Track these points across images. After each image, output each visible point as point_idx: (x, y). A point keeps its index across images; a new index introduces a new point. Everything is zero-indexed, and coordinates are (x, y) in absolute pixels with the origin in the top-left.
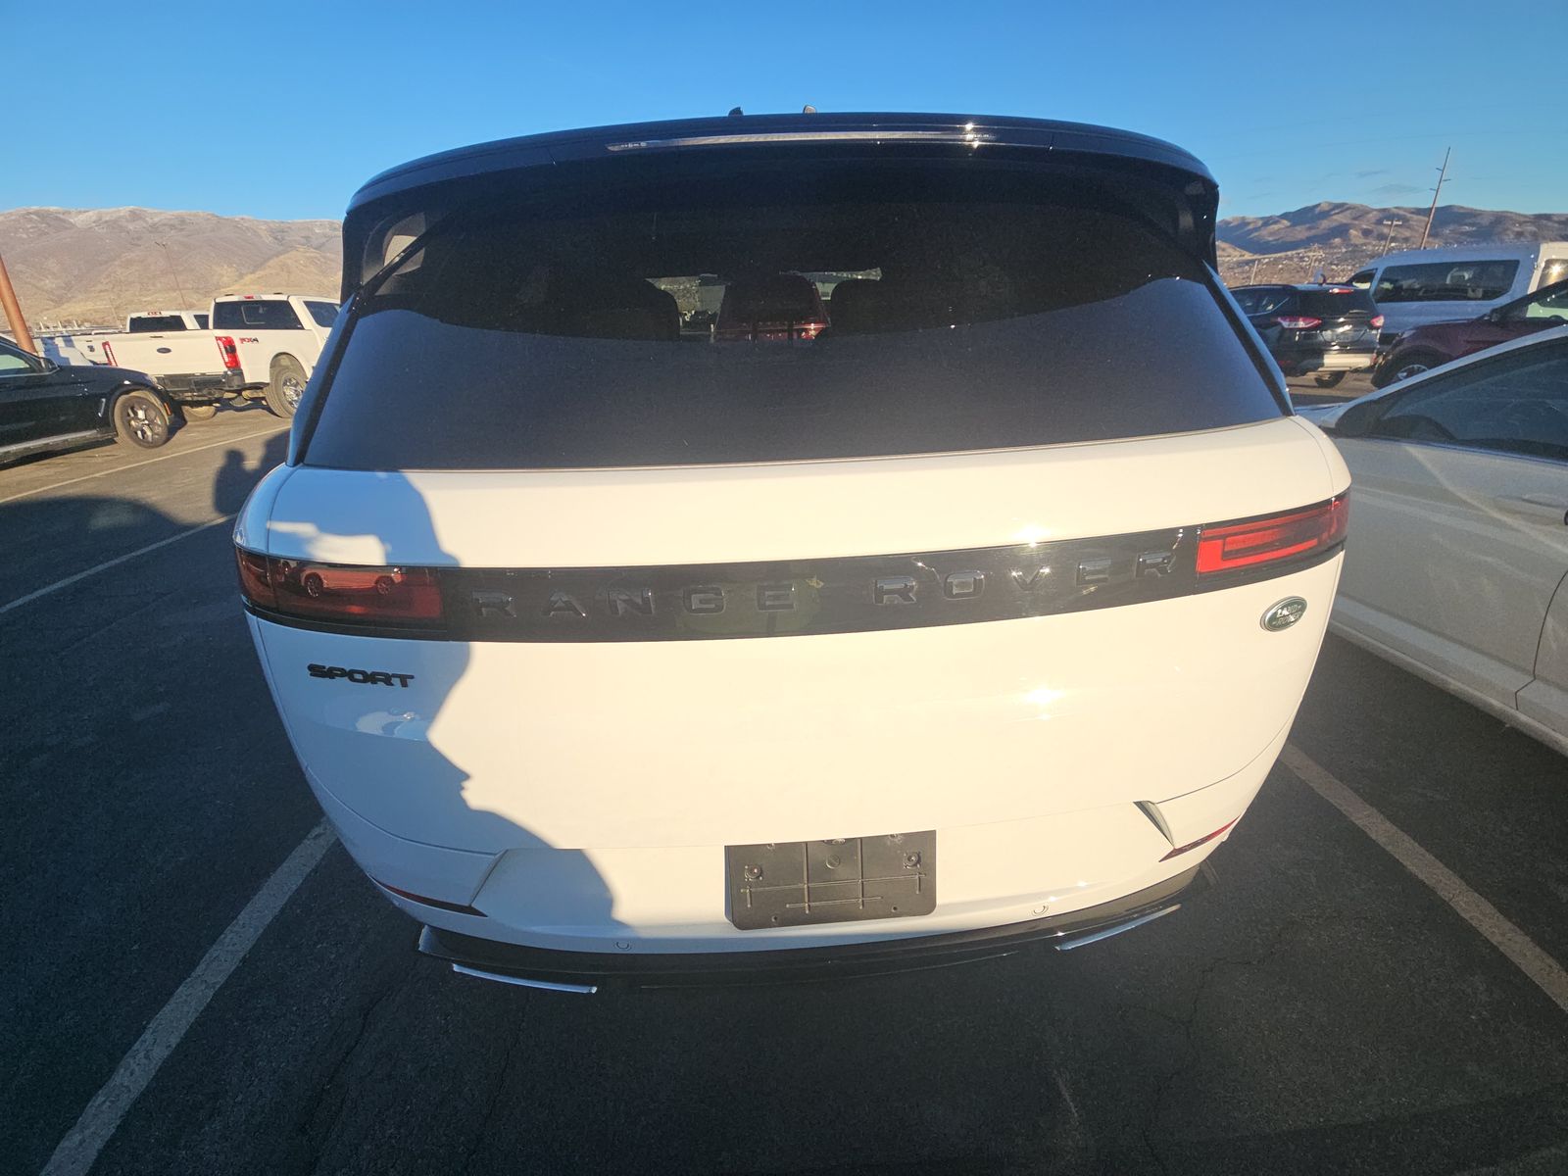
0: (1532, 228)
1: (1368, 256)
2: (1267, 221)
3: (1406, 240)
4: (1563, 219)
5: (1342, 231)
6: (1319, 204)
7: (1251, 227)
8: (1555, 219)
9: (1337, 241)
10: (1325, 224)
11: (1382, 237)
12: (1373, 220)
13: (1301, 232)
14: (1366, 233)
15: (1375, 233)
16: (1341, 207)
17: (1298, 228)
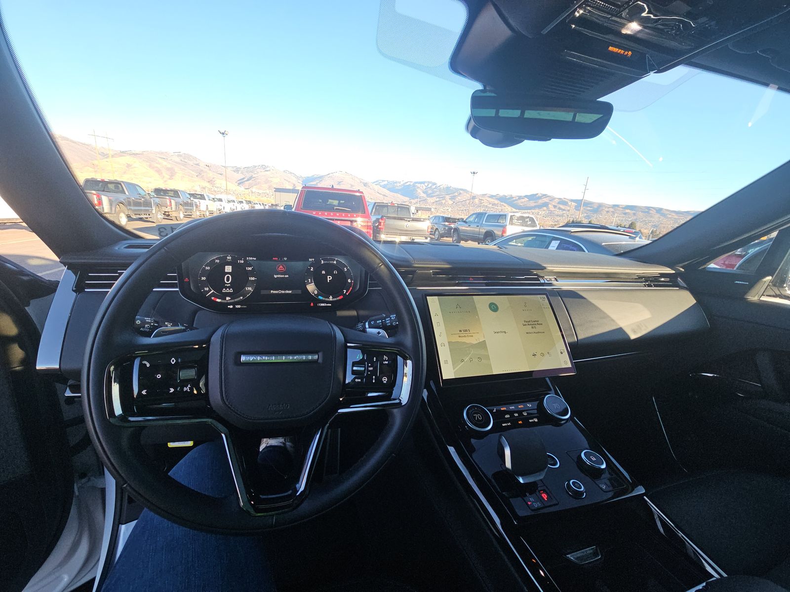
0: (612, 210)
1: (556, 215)
2: (520, 198)
3: (569, 211)
4: (624, 207)
5: (546, 205)
6: (537, 194)
7: (514, 199)
8: (621, 207)
9: (545, 208)
10: (540, 201)
11: (560, 209)
12: (557, 202)
13: (532, 204)
14: (555, 207)
15: (558, 207)
16: (545, 196)
17: (531, 202)
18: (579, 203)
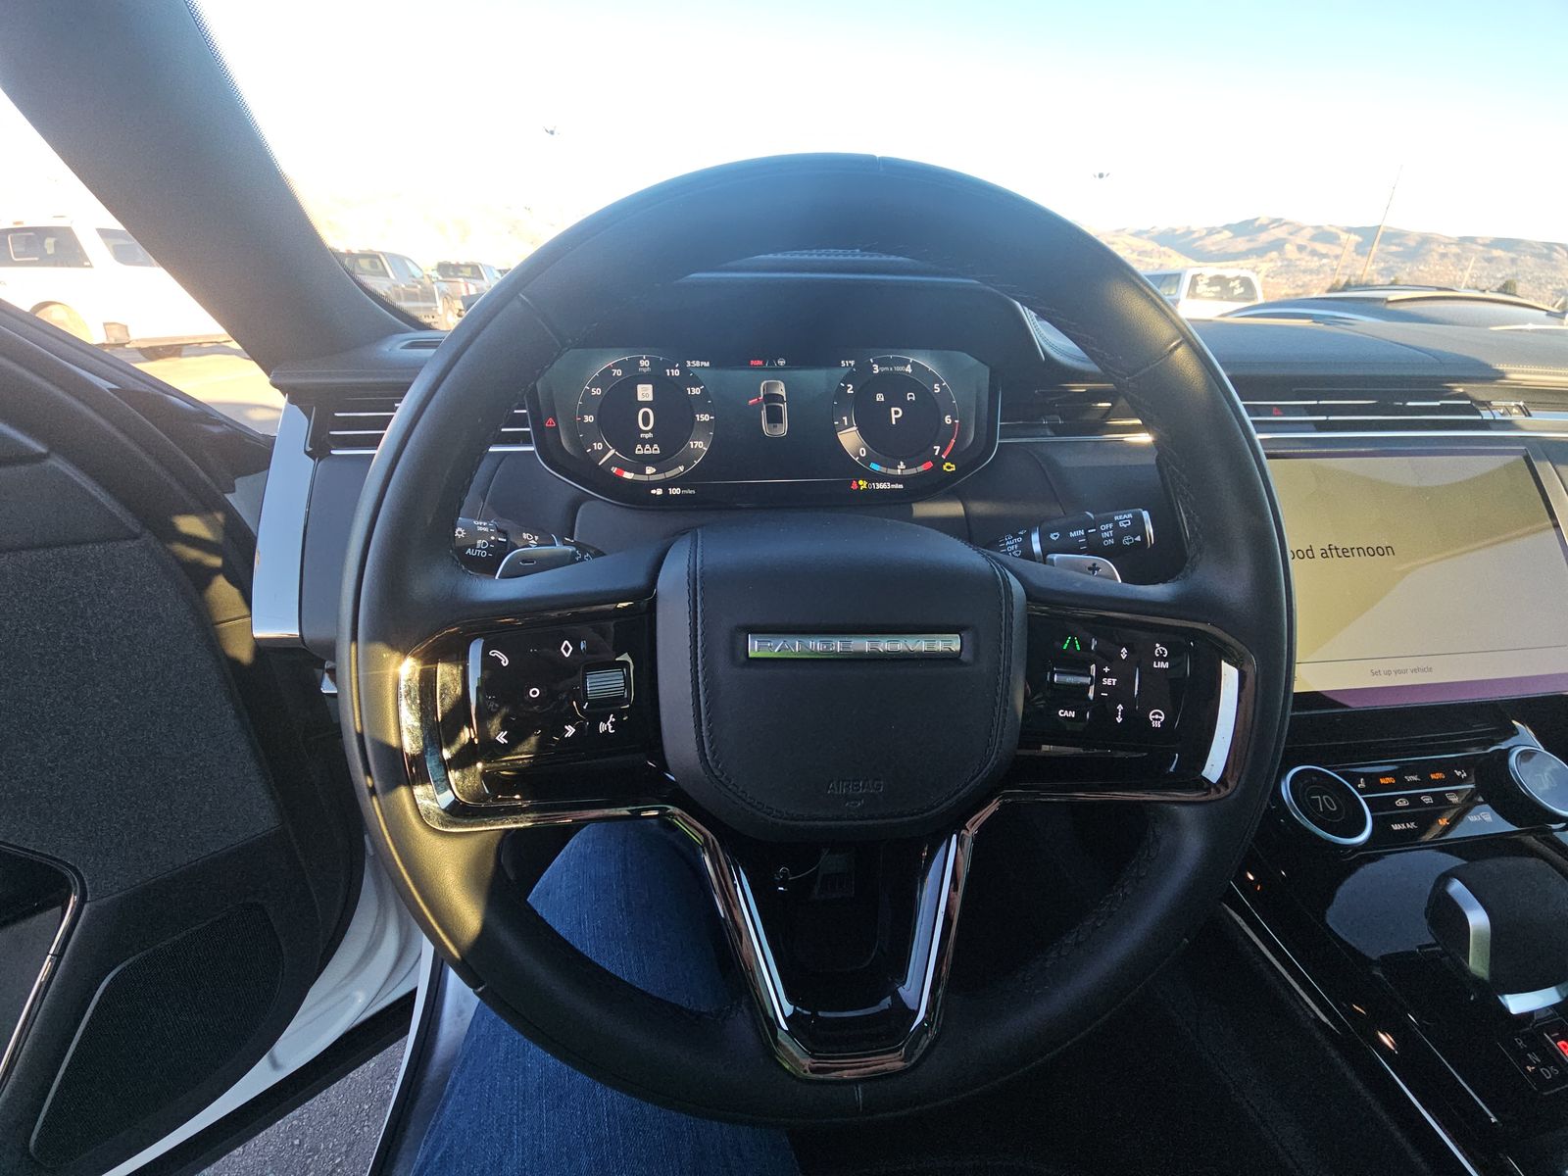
0: (1455, 249)
1: (1300, 271)
2: (1211, 232)
3: (1337, 257)
4: (1488, 242)
5: (1278, 245)
6: (1257, 219)
7: (1196, 235)
8: (1480, 241)
9: (1274, 254)
10: (1264, 238)
11: (1314, 253)
12: (1308, 236)
13: (1242, 245)
14: (1301, 248)
15: (1309, 249)
16: (1278, 222)
17: (1239, 239)
18: (1368, 236)
